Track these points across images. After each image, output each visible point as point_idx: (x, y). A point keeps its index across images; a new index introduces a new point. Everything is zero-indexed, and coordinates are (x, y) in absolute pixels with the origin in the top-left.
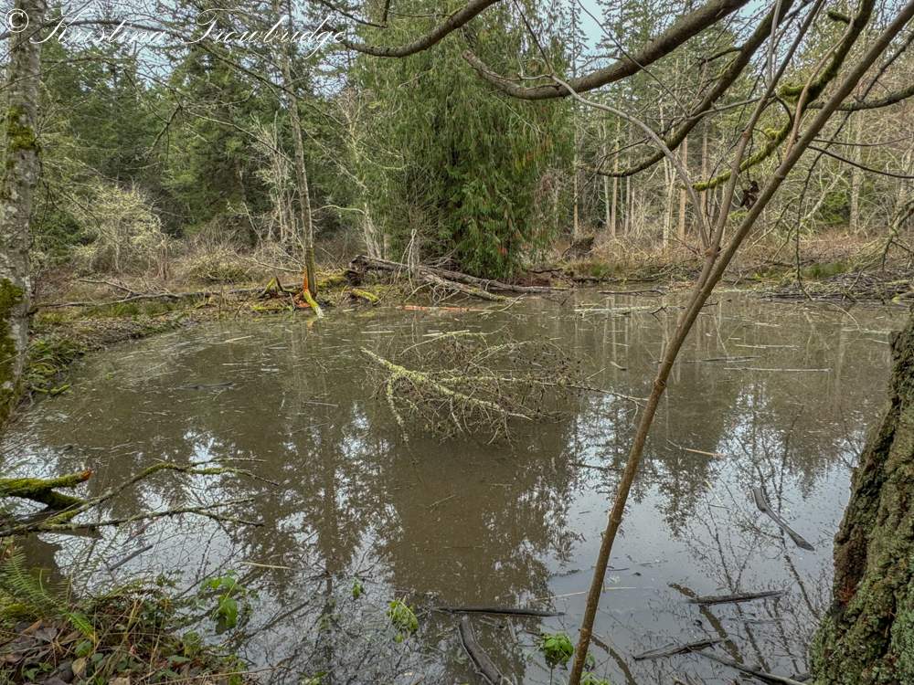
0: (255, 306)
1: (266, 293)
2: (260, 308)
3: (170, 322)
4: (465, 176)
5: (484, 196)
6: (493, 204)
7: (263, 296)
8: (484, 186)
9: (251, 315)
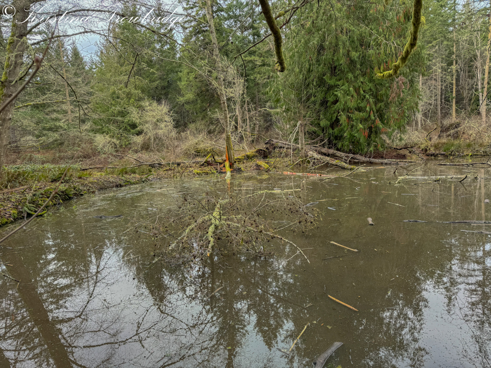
1: (205, 162)
2: (198, 172)
3: (142, 179)
4: (339, 83)
6: (359, 101)
7: (203, 165)
9: (193, 176)
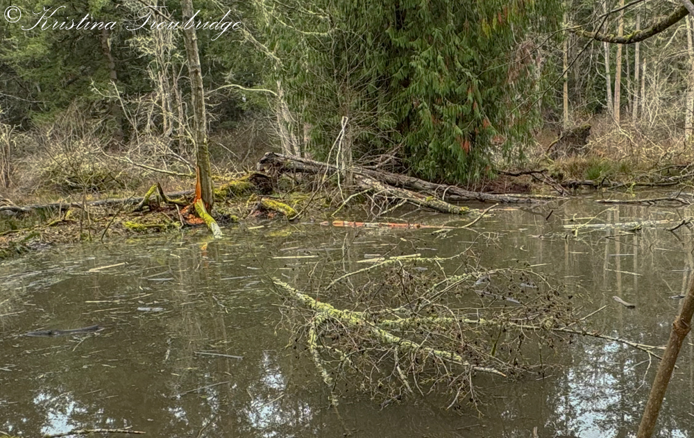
0: (129, 223)
1: (144, 204)
2: (136, 225)
3: (13, 245)
4: (415, 44)
5: (440, 71)
7: (140, 209)
8: (440, 57)
9: (124, 235)
